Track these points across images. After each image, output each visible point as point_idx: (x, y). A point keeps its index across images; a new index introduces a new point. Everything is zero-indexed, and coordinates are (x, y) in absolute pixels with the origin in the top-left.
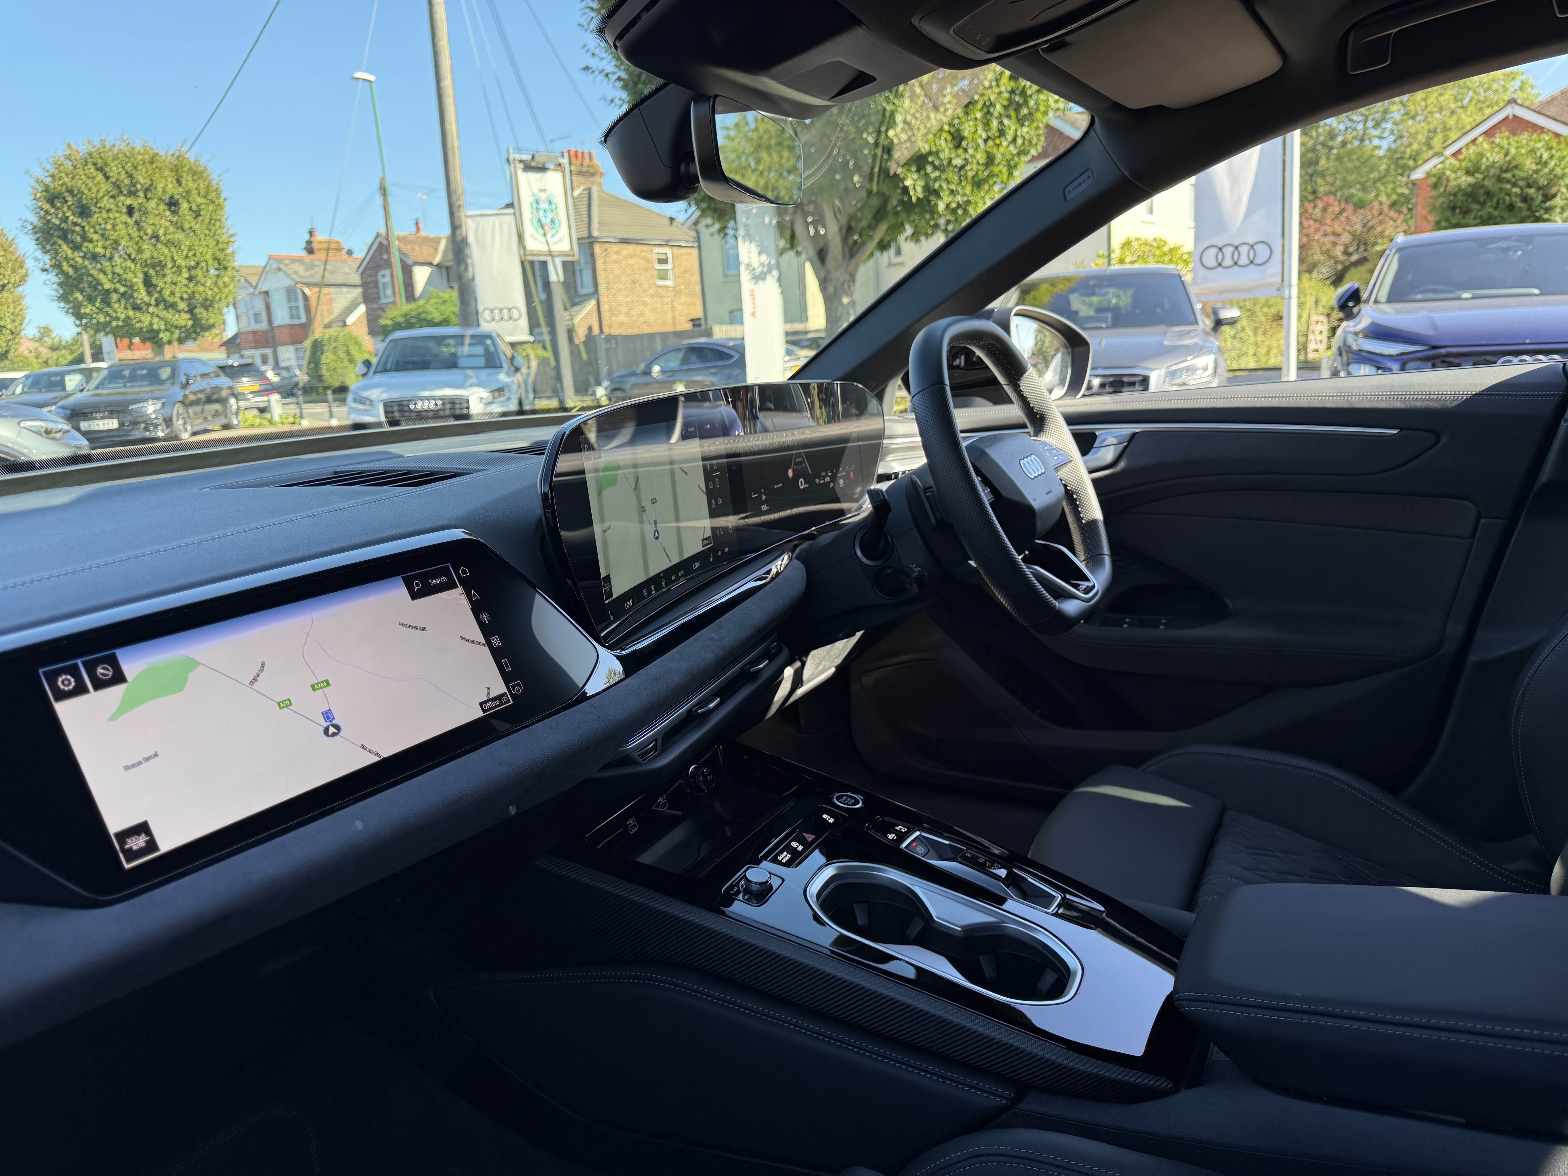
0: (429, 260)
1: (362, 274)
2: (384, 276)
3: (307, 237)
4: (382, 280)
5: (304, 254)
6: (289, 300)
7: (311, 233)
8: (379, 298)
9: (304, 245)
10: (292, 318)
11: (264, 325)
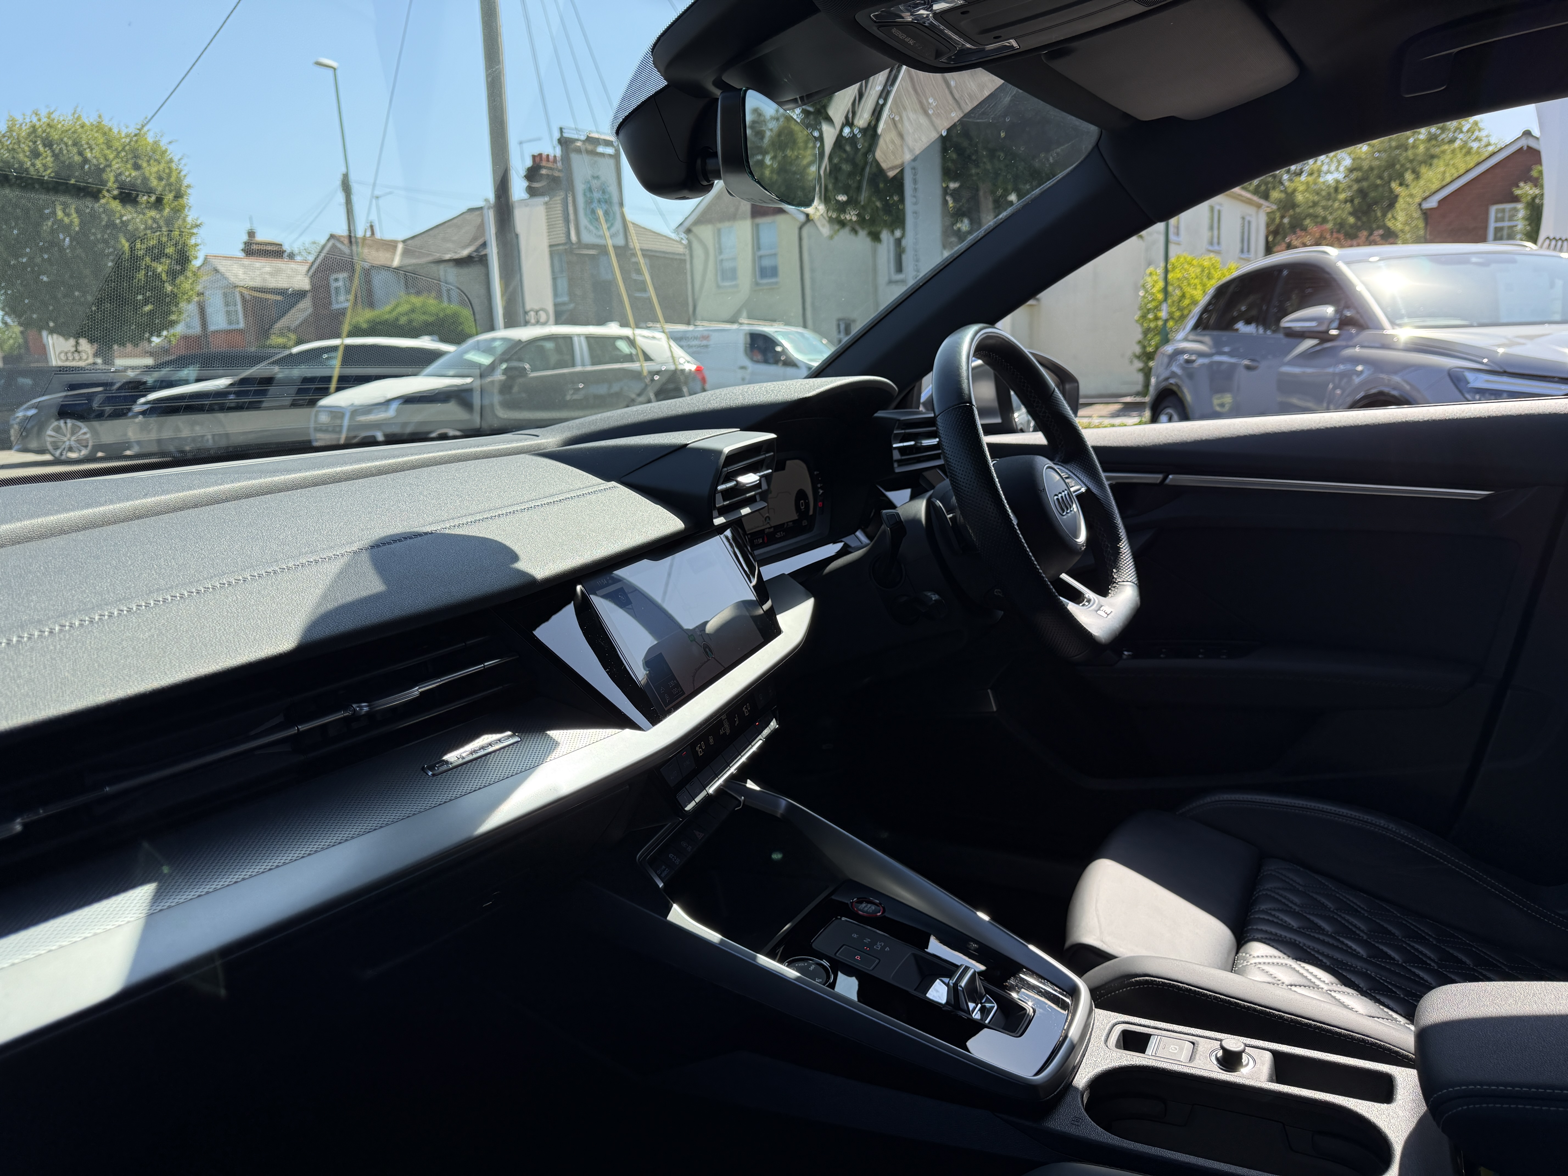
0: (388, 263)
1: (312, 277)
2: (336, 280)
3: (245, 238)
4: (334, 285)
5: (241, 255)
6: (227, 304)
7: (251, 234)
8: (330, 303)
9: (242, 246)
10: (230, 323)
11: (197, 330)
